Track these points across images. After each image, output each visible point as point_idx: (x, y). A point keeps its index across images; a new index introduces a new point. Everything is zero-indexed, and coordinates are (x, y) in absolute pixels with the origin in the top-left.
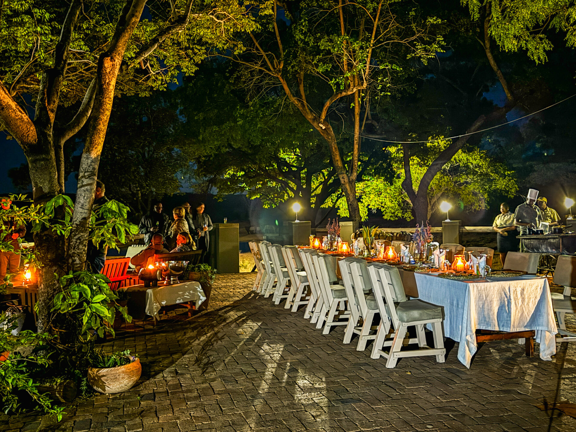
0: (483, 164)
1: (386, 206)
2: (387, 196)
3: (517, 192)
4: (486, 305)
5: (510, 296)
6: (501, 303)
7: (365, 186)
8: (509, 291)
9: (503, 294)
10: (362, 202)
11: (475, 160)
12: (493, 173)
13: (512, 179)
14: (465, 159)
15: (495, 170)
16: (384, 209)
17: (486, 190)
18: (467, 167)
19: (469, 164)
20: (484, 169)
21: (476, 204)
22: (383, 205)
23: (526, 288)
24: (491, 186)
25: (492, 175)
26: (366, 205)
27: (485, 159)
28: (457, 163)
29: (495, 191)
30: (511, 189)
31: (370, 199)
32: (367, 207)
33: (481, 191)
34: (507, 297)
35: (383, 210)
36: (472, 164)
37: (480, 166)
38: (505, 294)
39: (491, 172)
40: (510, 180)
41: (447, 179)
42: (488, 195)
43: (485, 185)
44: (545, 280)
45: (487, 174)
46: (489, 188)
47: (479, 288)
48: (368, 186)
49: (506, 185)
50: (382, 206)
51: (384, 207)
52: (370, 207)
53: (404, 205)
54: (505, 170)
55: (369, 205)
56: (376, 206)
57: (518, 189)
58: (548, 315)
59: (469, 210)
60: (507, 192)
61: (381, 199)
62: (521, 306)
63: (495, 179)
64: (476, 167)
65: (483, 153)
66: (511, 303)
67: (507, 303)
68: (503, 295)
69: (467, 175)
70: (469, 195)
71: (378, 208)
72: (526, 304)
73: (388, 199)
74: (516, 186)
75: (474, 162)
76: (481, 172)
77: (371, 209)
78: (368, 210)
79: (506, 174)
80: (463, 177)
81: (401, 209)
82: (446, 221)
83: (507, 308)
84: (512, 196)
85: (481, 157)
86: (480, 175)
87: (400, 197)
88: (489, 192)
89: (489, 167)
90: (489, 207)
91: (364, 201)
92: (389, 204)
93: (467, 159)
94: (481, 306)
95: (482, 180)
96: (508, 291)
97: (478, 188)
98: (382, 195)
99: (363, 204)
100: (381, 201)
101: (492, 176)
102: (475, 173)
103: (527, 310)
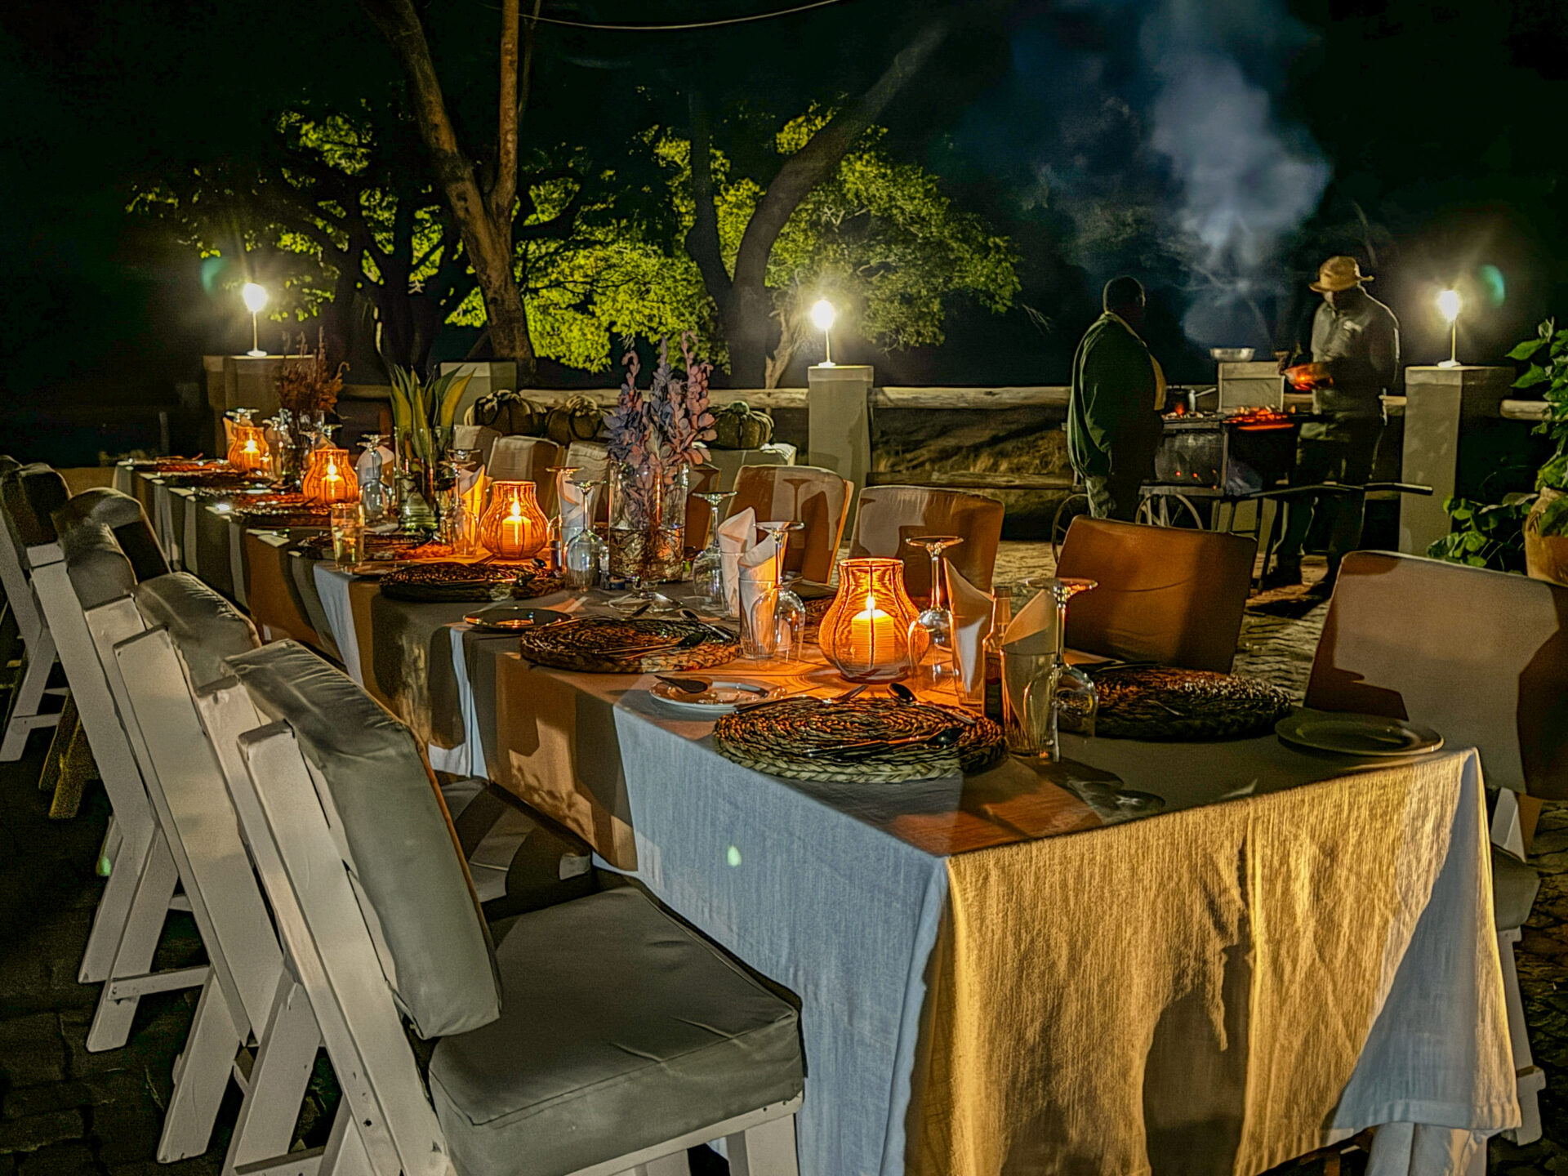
0: (931, 214)
1: (662, 329)
2: (667, 299)
3: (1015, 296)
4: (1072, 1010)
5: (1244, 921)
6: (1178, 978)
7: (601, 264)
8: (1242, 880)
9: (1198, 908)
10: (593, 314)
11: (912, 199)
12: (957, 239)
13: (1006, 260)
14: (884, 194)
15: (963, 232)
16: (657, 337)
17: (936, 289)
18: (888, 219)
19: (895, 211)
20: (934, 229)
21: (910, 329)
22: (654, 325)
23: (1353, 836)
24: (951, 279)
25: (955, 245)
26: (605, 324)
27: (936, 199)
28: (862, 206)
29: (960, 293)
30: (1001, 287)
31: (619, 306)
32: (608, 329)
33: (924, 292)
34: (1221, 927)
35: (653, 339)
36: (903, 211)
37: (924, 219)
38: (1212, 907)
39: (952, 237)
40: (1000, 262)
41: (835, 252)
42: (941, 303)
43: (934, 276)
44: (1468, 765)
45: (941, 245)
46: (946, 283)
47: (1028, 886)
48: (610, 267)
49: (988, 277)
50: (651, 328)
51: (655, 331)
52: (615, 330)
53: (716, 328)
54: (988, 233)
55: (613, 324)
56: (635, 328)
57: (1019, 288)
58: (1473, 1009)
59: (891, 345)
60: (991, 297)
61: (649, 306)
62: (1310, 974)
63: (962, 259)
64: (913, 222)
65: (930, 181)
66: (1249, 972)
67: (1218, 973)
68: (1199, 910)
69: (888, 243)
70: (892, 302)
71: (638, 334)
72: (1341, 953)
73: (668, 307)
74: (1015, 279)
75: (909, 208)
76: (924, 238)
77: (619, 335)
78: (611, 339)
79: (991, 245)
80: (878, 250)
81: (709, 339)
82: (821, 366)
83: (1218, 1017)
84: (1003, 309)
85: (927, 194)
86: (922, 247)
87: (703, 302)
88: (943, 295)
89: (947, 223)
90: (942, 338)
91: (598, 312)
92: (672, 322)
93: (891, 198)
94: (1032, 1034)
95: (926, 260)
96: (1229, 877)
97: (916, 283)
98: (652, 296)
99: (594, 321)
100: (647, 312)
101: (952, 250)
102: (907, 239)
103: (1348, 1001)
